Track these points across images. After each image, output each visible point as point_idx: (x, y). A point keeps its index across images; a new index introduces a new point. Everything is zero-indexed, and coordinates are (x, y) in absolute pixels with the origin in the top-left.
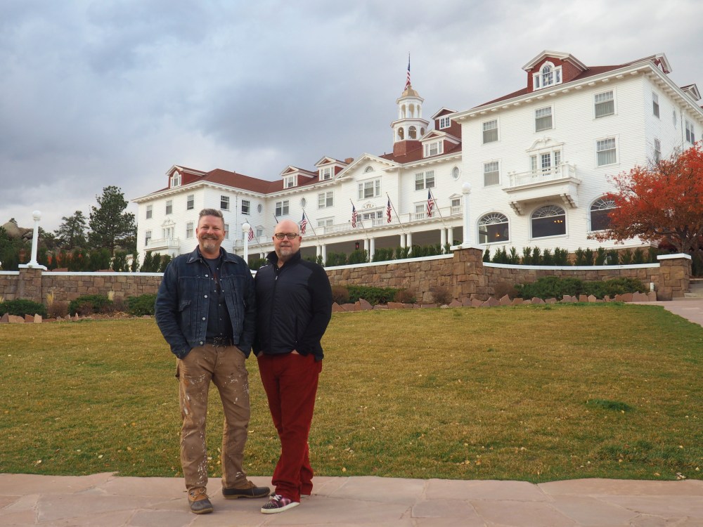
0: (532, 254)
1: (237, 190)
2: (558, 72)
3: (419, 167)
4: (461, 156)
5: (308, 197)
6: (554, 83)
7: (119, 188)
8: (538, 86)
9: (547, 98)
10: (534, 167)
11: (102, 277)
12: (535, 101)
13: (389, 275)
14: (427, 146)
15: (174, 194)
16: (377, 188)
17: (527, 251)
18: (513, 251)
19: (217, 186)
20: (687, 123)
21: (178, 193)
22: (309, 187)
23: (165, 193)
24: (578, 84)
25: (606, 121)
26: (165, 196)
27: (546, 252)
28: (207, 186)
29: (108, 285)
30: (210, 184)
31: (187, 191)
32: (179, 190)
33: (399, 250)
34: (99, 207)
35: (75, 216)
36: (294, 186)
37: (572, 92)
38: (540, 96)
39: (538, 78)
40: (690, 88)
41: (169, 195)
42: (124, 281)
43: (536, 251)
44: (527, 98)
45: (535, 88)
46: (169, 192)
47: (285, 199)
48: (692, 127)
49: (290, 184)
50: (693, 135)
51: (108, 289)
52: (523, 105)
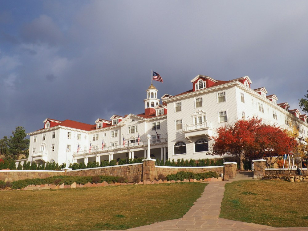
0: (181, 161)
1: (75, 129)
2: (205, 83)
3: (154, 120)
4: (167, 117)
5: (107, 132)
6: (204, 88)
7: (23, 128)
8: (197, 89)
9: (200, 94)
10: (196, 122)
11: (3, 172)
12: (195, 95)
13: (120, 171)
14: (157, 111)
15: (46, 132)
16: (137, 129)
17: (179, 160)
18: (173, 160)
19: (66, 128)
20: (259, 103)
21: (48, 131)
22: (107, 128)
23: (43, 131)
24: (211, 89)
25: (223, 104)
26: (42, 133)
27: (186, 160)
28: (61, 128)
29: (6, 176)
30: (62, 127)
31: (52, 130)
32: (49, 130)
33: (128, 160)
34: (13, 137)
35: (4, 139)
36: (101, 127)
37: (209, 92)
38: (197, 93)
39: (197, 85)
40: (262, 89)
41: (44, 132)
42: (13, 174)
43: (182, 160)
44: (192, 94)
45: (196, 90)
46: (45, 130)
47: (97, 133)
48: (262, 105)
49: (100, 127)
50: (262, 108)
51: (6, 178)
52: (191, 96)
